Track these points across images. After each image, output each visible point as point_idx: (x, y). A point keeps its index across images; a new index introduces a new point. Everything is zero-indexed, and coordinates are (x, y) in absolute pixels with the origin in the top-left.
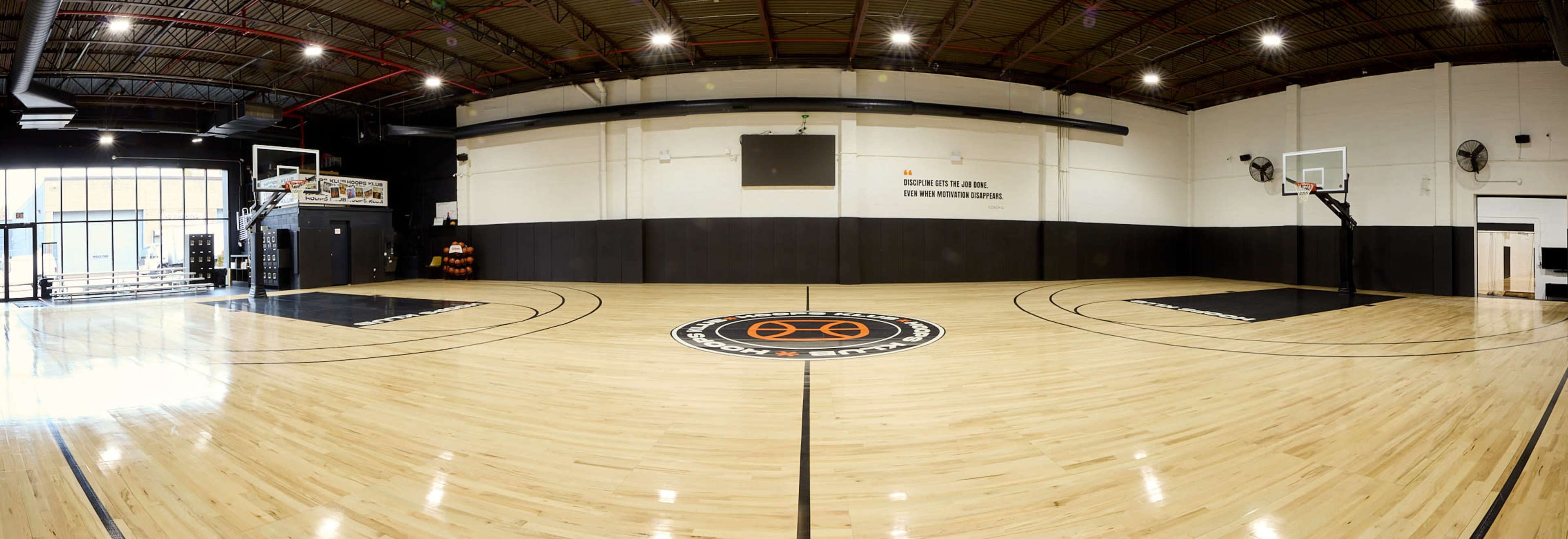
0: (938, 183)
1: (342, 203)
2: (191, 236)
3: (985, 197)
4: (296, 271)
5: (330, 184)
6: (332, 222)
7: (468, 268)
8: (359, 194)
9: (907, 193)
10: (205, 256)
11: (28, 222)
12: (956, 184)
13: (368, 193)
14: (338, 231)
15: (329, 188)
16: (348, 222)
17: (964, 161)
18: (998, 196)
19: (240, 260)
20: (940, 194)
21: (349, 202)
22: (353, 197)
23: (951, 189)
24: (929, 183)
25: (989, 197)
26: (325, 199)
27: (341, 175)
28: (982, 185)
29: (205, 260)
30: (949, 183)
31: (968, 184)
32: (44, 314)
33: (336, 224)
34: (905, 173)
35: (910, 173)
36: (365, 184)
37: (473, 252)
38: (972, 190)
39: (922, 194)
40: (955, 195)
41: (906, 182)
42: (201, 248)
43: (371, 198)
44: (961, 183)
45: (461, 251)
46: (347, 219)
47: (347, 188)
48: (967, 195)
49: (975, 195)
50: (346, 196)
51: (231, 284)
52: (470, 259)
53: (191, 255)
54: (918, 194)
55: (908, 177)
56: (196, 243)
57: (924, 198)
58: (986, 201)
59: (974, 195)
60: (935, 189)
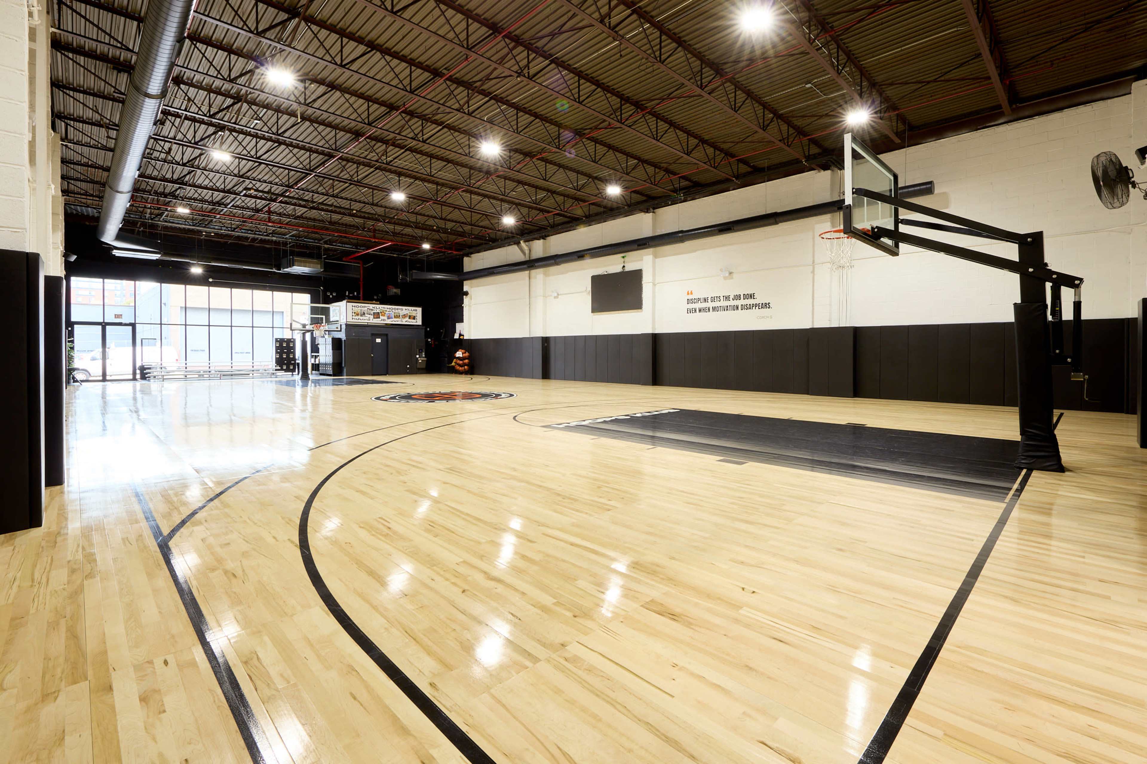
0: (713, 299)
1: (382, 322)
2: (276, 339)
3: (754, 308)
4: (343, 365)
5: (372, 310)
6: (373, 335)
7: (466, 367)
8: (396, 317)
9: (690, 311)
10: (288, 354)
11: (128, 322)
12: (727, 298)
13: (404, 316)
14: (378, 340)
15: (372, 312)
16: (387, 335)
17: (734, 275)
18: (766, 306)
19: (316, 357)
20: (714, 309)
21: (389, 322)
22: (391, 318)
23: (724, 303)
24: (705, 300)
25: (757, 308)
26: (369, 320)
27: (381, 303)
28: (751, 296)
29: (288, 356)
30: (722, 298)
31: (737, 297)
32: (142, 391)
33: (379, 336)
34: (688, 294)
35: (692, 293)
36: (402, 310)
37: (469, 356)
38: (742, 302)
39: (700, 311)
40: (726, 309)
41: (689, 301)
42: (285, 348)
43: (407, 319)
44: (732, 297)
45: (461, 356)
46: (386, 333)
47: (387, 313)
48: (737, 308)
49: (745, 307)
50: (386, 318)
51: (312, 374)
52: (466, 361)
53: (277, 352)
54: (698, 311)
55: (690, 297)
56: (281, 344)
57: (702, 313)
58: (756, 311)
59: (743, 307)
60: (710, 305)
